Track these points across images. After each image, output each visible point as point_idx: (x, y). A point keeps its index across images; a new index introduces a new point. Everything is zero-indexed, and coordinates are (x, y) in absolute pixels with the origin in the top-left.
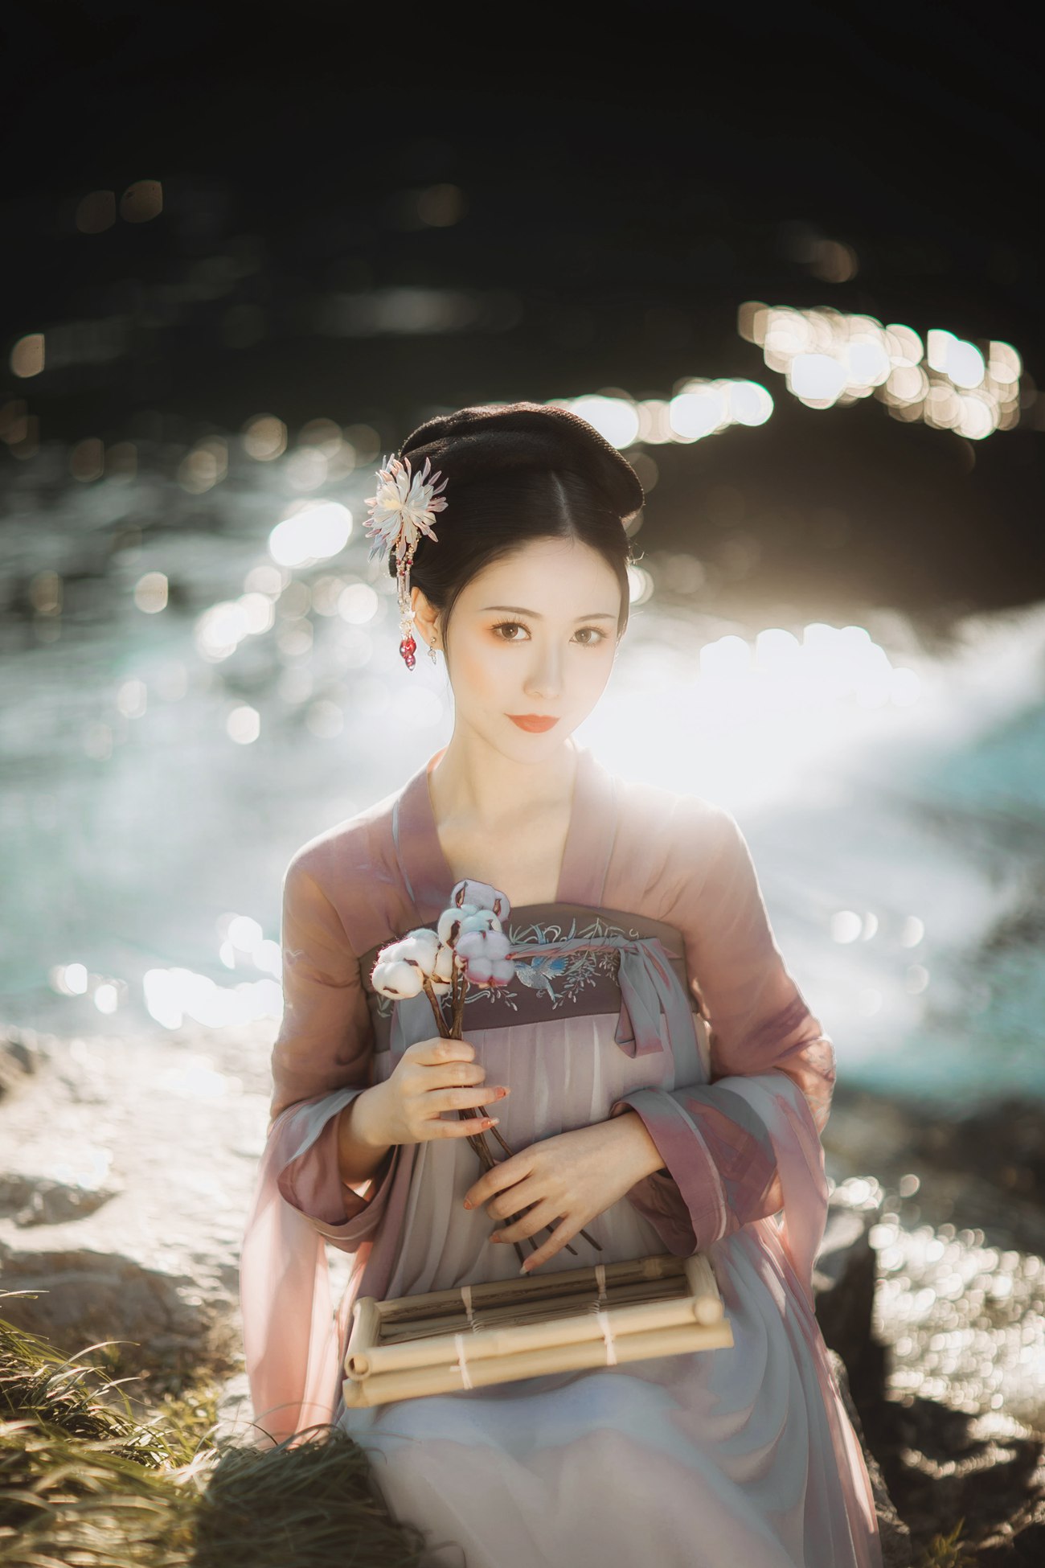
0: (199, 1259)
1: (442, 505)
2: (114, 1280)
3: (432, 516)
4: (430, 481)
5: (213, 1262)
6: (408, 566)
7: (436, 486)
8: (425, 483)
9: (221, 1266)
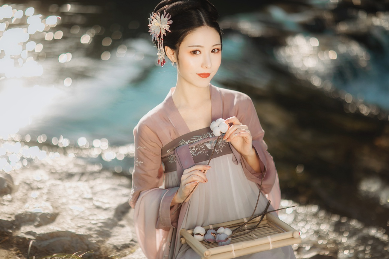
0: (90, 229)
1: (171, 22)
2: (69, 238)
3: (169, 26)
4: (166, 17)
5: (94, 230)
6: (162, 41)
7: (168, 17)
8: (165, 17)
9: (96, 230)
